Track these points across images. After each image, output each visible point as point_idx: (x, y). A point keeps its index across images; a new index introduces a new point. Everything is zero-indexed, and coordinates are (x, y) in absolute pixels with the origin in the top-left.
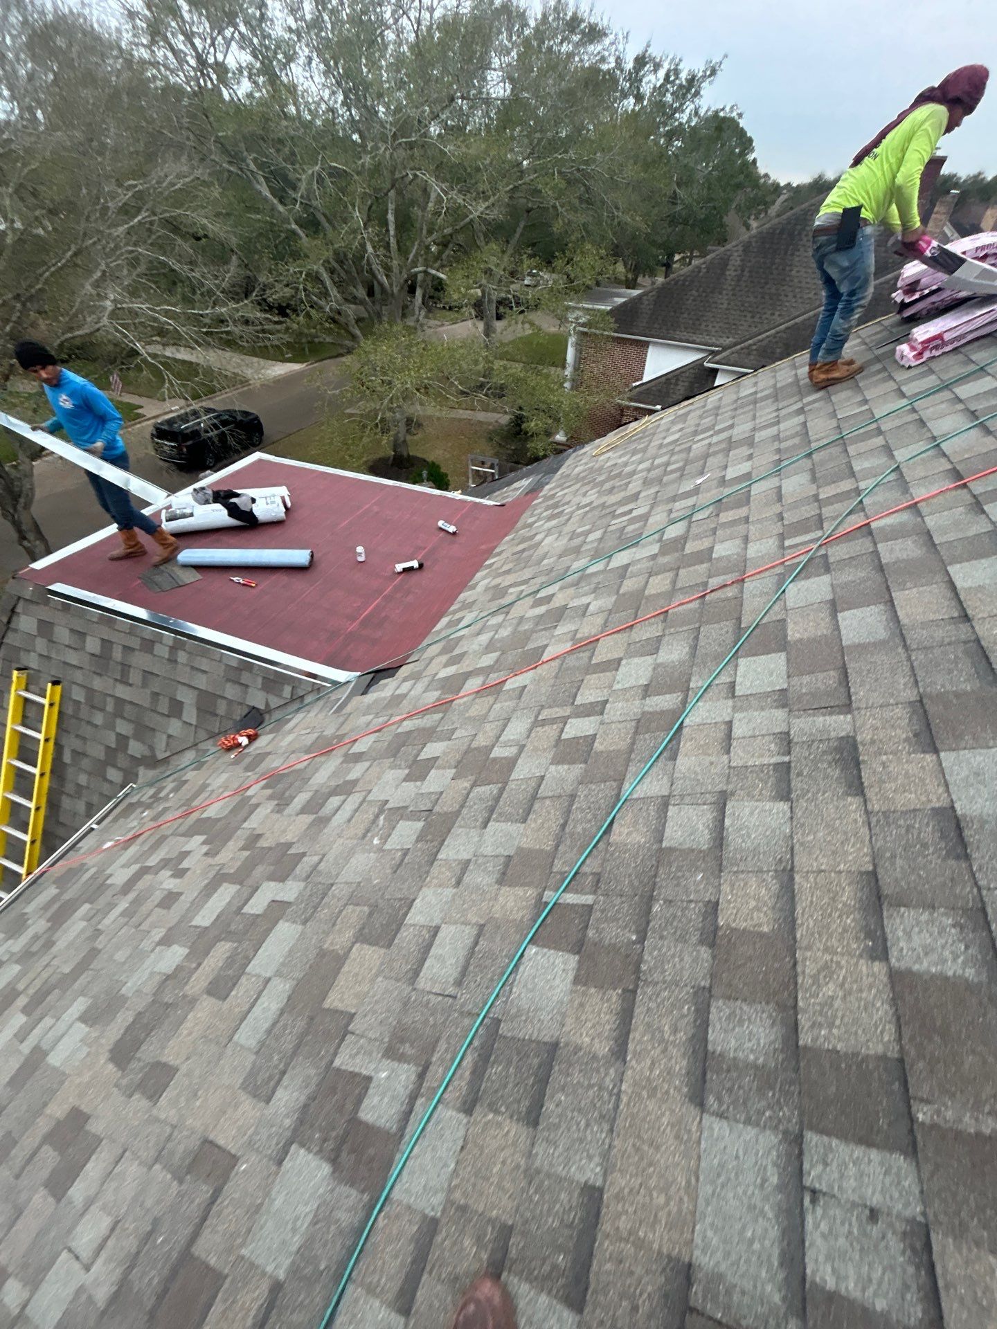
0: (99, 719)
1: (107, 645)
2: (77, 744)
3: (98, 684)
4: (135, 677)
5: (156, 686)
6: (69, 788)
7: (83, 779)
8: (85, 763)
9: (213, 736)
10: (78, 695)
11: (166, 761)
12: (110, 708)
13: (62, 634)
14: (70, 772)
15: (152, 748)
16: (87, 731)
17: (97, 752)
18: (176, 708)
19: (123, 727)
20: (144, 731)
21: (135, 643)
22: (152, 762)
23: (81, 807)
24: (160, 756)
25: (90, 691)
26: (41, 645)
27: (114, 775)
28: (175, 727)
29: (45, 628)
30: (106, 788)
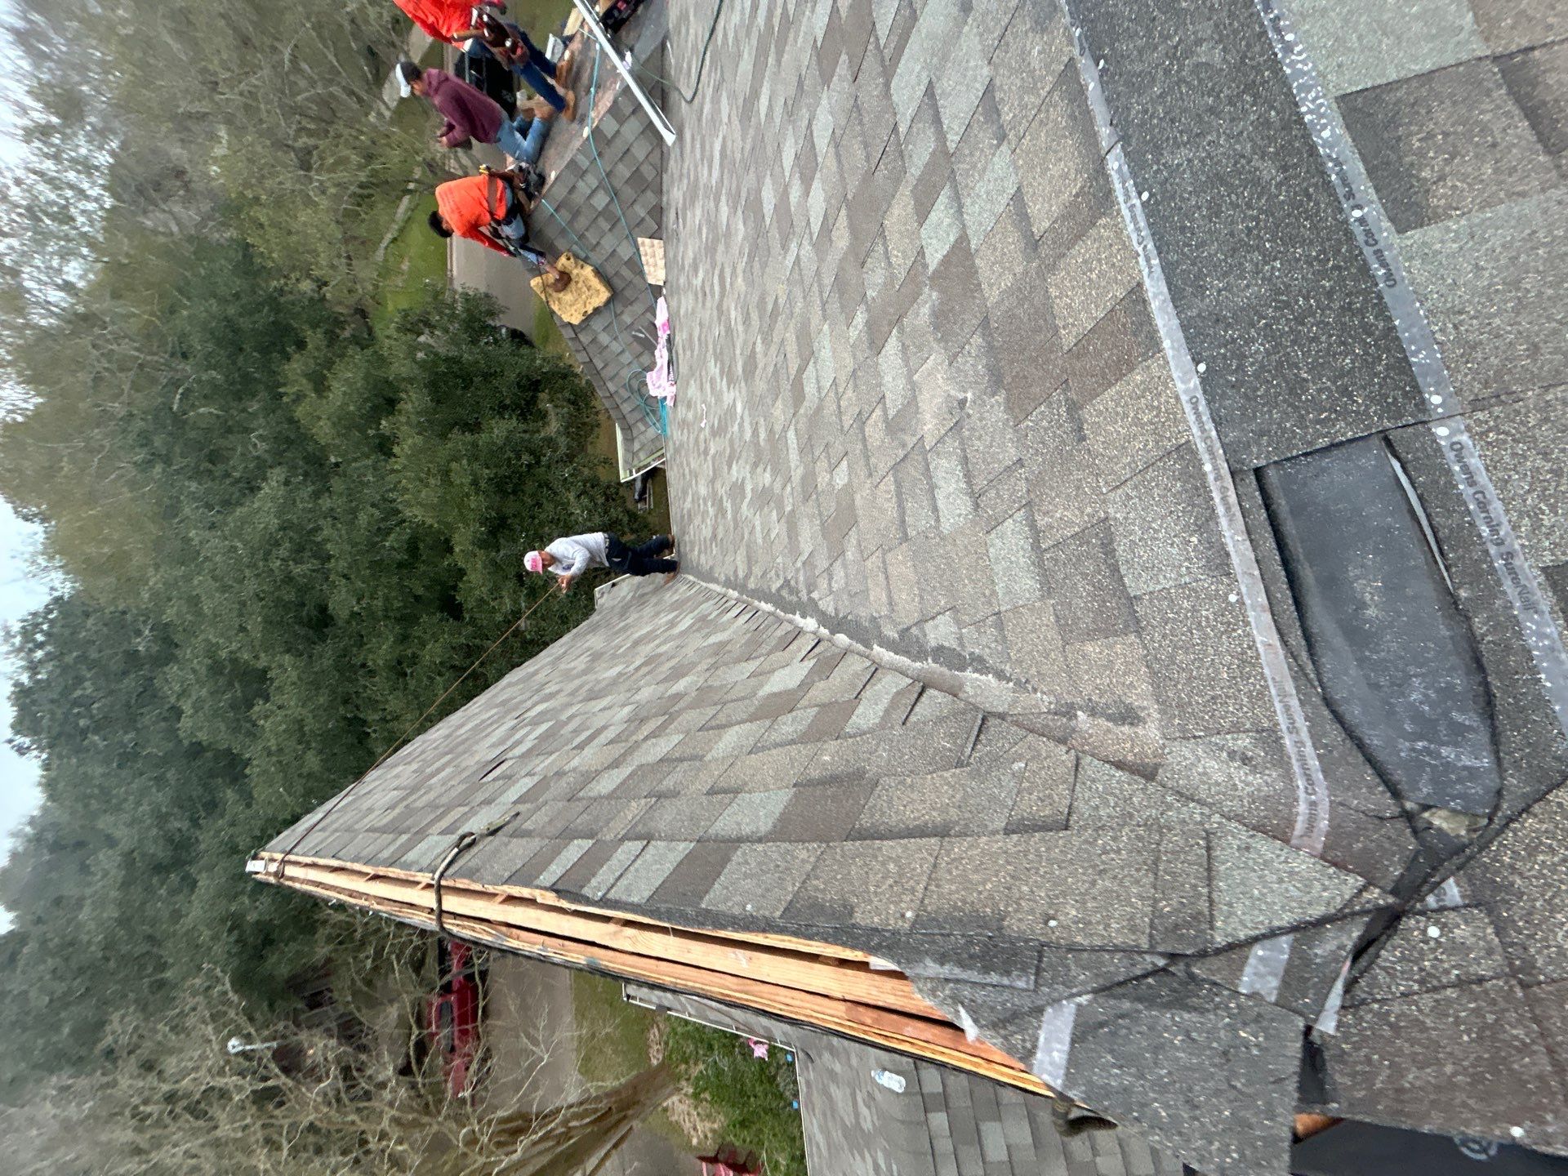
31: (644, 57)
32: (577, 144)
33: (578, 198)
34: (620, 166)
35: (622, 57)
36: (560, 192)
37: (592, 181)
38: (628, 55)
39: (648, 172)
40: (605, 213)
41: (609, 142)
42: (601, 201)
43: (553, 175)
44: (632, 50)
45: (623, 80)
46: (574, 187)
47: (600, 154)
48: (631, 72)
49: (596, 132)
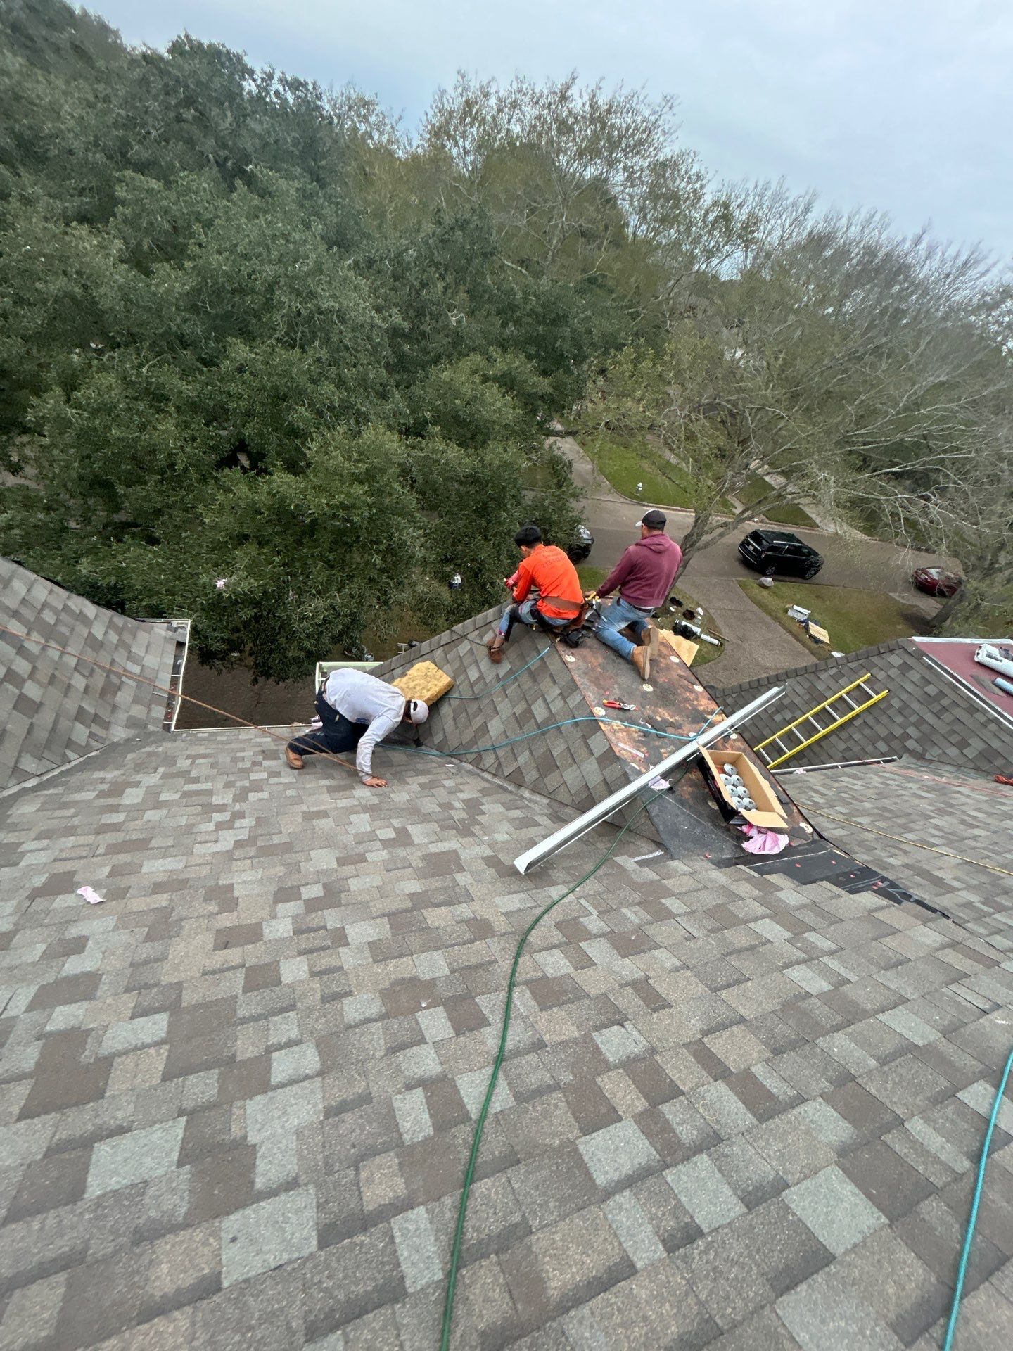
0: (899, 719)
1: (942, 694)
2: (870, 720)
3: (915, 706)
4: (947, 717)
5: (957, 728)
6: (844, 735)
7: (857, 736)
8: (867, 731)
9: (978, 770)
10: (896, 703)
11: (931, 762)
12: (913, 719)
13: (915, 676)
14: (851, 730)
15: (925, 751)
16: (884, 719)
17: (883, 732)
18: (963, 744)
19: (912, 731)
20: (927, 739)
21: (964, 704)
22: (920, 757)
23: (842, 746)
24: (928, 756)
25: (906, 705)
26: (893, 672)
27: (882, 746)
28: (953, 752)
29: (905, 668)
30: (870, 749)
31: (654, 810)
32: (591, 697)
33: (546, 684)
34: (563, 747)
35: (665, 776)
36: (554, 665)
37: (557, 706)
38: (665, 785)
39: (552, 781)
40: (528, 713)
41: (585, 738)
42: (539, 711)
43: (570, 659)
44: (670, 790)
45: (639, 774)
46: (555, 682)
47: (576, 724)
48: (645, 788)
49: (594, 726)
